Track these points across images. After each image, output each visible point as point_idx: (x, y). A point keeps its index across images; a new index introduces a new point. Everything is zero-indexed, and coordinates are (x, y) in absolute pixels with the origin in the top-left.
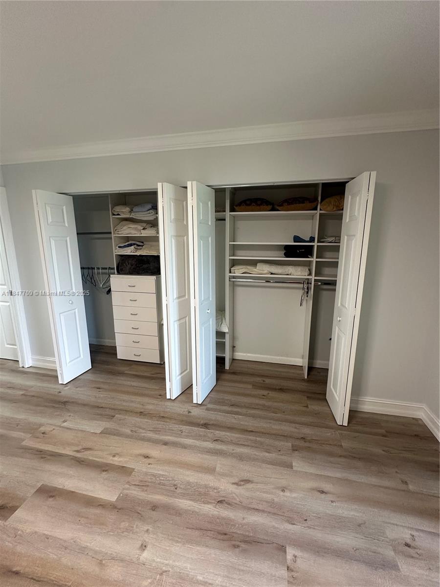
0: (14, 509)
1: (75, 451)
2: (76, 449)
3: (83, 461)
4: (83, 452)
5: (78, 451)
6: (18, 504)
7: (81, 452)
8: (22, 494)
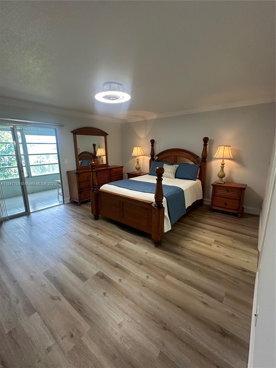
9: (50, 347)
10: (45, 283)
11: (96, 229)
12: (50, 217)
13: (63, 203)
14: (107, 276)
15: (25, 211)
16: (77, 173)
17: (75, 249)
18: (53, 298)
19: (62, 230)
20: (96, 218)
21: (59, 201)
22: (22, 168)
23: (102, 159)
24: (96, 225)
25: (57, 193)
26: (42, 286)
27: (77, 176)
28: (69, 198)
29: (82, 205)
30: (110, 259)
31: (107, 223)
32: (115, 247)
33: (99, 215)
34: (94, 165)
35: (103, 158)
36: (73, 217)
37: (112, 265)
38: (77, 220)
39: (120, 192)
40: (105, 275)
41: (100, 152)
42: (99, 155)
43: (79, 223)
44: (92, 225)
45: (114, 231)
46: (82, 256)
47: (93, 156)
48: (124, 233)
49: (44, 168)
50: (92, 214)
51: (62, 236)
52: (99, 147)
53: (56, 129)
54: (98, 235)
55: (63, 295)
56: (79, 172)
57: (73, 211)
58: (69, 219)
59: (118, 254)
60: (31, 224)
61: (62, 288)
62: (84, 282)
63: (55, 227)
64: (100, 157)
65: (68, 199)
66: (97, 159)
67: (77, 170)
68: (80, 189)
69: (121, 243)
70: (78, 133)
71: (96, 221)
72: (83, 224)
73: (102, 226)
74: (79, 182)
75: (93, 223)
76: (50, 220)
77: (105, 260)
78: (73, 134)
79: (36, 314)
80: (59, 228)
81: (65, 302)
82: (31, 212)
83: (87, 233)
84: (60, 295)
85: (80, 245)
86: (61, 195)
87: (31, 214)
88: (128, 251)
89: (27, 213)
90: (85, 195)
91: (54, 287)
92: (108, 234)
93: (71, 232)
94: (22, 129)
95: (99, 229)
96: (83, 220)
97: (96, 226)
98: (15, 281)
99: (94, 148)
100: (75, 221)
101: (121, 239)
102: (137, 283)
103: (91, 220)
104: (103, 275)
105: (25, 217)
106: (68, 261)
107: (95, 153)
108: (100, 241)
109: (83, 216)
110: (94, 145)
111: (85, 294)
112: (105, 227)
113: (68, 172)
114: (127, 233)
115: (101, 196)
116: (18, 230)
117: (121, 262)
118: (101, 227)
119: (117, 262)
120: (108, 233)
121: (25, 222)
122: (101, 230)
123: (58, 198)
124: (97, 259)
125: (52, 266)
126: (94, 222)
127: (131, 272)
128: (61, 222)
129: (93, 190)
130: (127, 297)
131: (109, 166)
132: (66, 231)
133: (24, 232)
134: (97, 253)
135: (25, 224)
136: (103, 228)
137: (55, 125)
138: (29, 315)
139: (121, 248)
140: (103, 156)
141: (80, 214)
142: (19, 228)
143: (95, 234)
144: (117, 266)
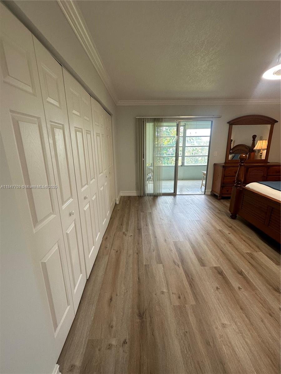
0: (216, 268)
1: (179, 267)
2: (178, 267)
3: (182, 260)
4: (177, 263)
5: (178, 266)
6: (213, 268)
7: (178, 264)
8: (210, 271)
9: (164, 292)
10: (172, 249)
11: (230, 227)
12: (190, 202)
13: (204, 193)
14: (225, 275)
15: (173, 192)
16: (223, 167)
17: (202, 236)
18: (174, 262)
19: (196, 216)
20: (233, 217)
21: (201, 191)
22: (178, 157)
23: (261, 153)
24: (231, 223)
25: (201, 183)
26: (170, 250)
27: (223, 169)
28: (211, 190)
29: (222, 201)
30: (236, 262)
31: (244, 226)
32: (246, 254)
33: (237, 215)
34: (243, 159)
35: (263, 152)
36: (210, 208)
37: (235, 269)
38: (212, 212)
39: (272, 194)
40: (224, 273)
41: (261, 145)
42: (258, 148)
43: (213, 215)
44: (226, 221)
45: (250, 237)
46: (207, 245)
47: (250, 149)
48: (264, 246)
49: (197, 160)
50: (229, 212)
51: (195, 221)
52: (261, 139)
53: (212, 122)
54: (229, 233)
55: (182, 266)
56: (227, 165)
57: (211, 203)
58: (205, 209)
59: (247, 263)
60: (175, 203)
61: (183, 261)
62: (201, 266)
63: (191, 211)
64: (259, 150)
65: (209, 191)
66: (254, 154)
67: (225, 163)
68: (223, 184)
69: (255, 254)
70: (234, 124)
71: (232, 220)
72: (217, 217)
73: (238, 227)
74: (224, 176)
75: (227, 221)
76: (189, 204)
77: (229, 260)
78: (230, 125)
79: (161, 265)
80: (194, 214)
81: (181, 270)
82: (177, 194)
83: (218, 228)
84: (180, 264)
85: (208, 234)
86: (204, 186)
87: (177, 196)
88: (262, 266)
89: (174, 194)
90: (228, 191)
91: (177, 256)
92: (242, 238)
93: (203, 220)
94: (185, 124)
95: (233, 229)
96: (217, 214)
97: (231, 225)
98: (156, 237)
99: (254, 140)
100: (210, 212)
101: (257, 249)
102: (261, 305)
103: (227, 217)
104: (222, 272)
105: (172, 197)
106: (193, 243)
107: (254, 145)
108: (230, 241)
109: (220, 210)
110: (254, 137)
111: (199, 276)
112: (241, 230)
113: (215, 165)
114: (269, 247)
115: (244, 194)
116: (166, 204)
117: (248, 273)
118: (236, 227)
119: (243, 270)
120: (242, 236)
121: (171, 200)
122: (235, 231)
123: (201, 188)
124: (220, 255)
125: (181, 240)
126: (230, 220)
127: (257, 289)
128: (197, 209)
129: (236, 186)
130: (242, 309)
131: (269, 162)
132: (199, 218)
133: (169, 207)
134: (222, 250)
135: (171, 201)
136: (238, 229)
137: (212, 118)
138: (158, 263)
139: (254, 260)
140: (264, 150)
141: (217, 208)
142: (166, 203)
143: (226, 231)
144: (241, 273)
